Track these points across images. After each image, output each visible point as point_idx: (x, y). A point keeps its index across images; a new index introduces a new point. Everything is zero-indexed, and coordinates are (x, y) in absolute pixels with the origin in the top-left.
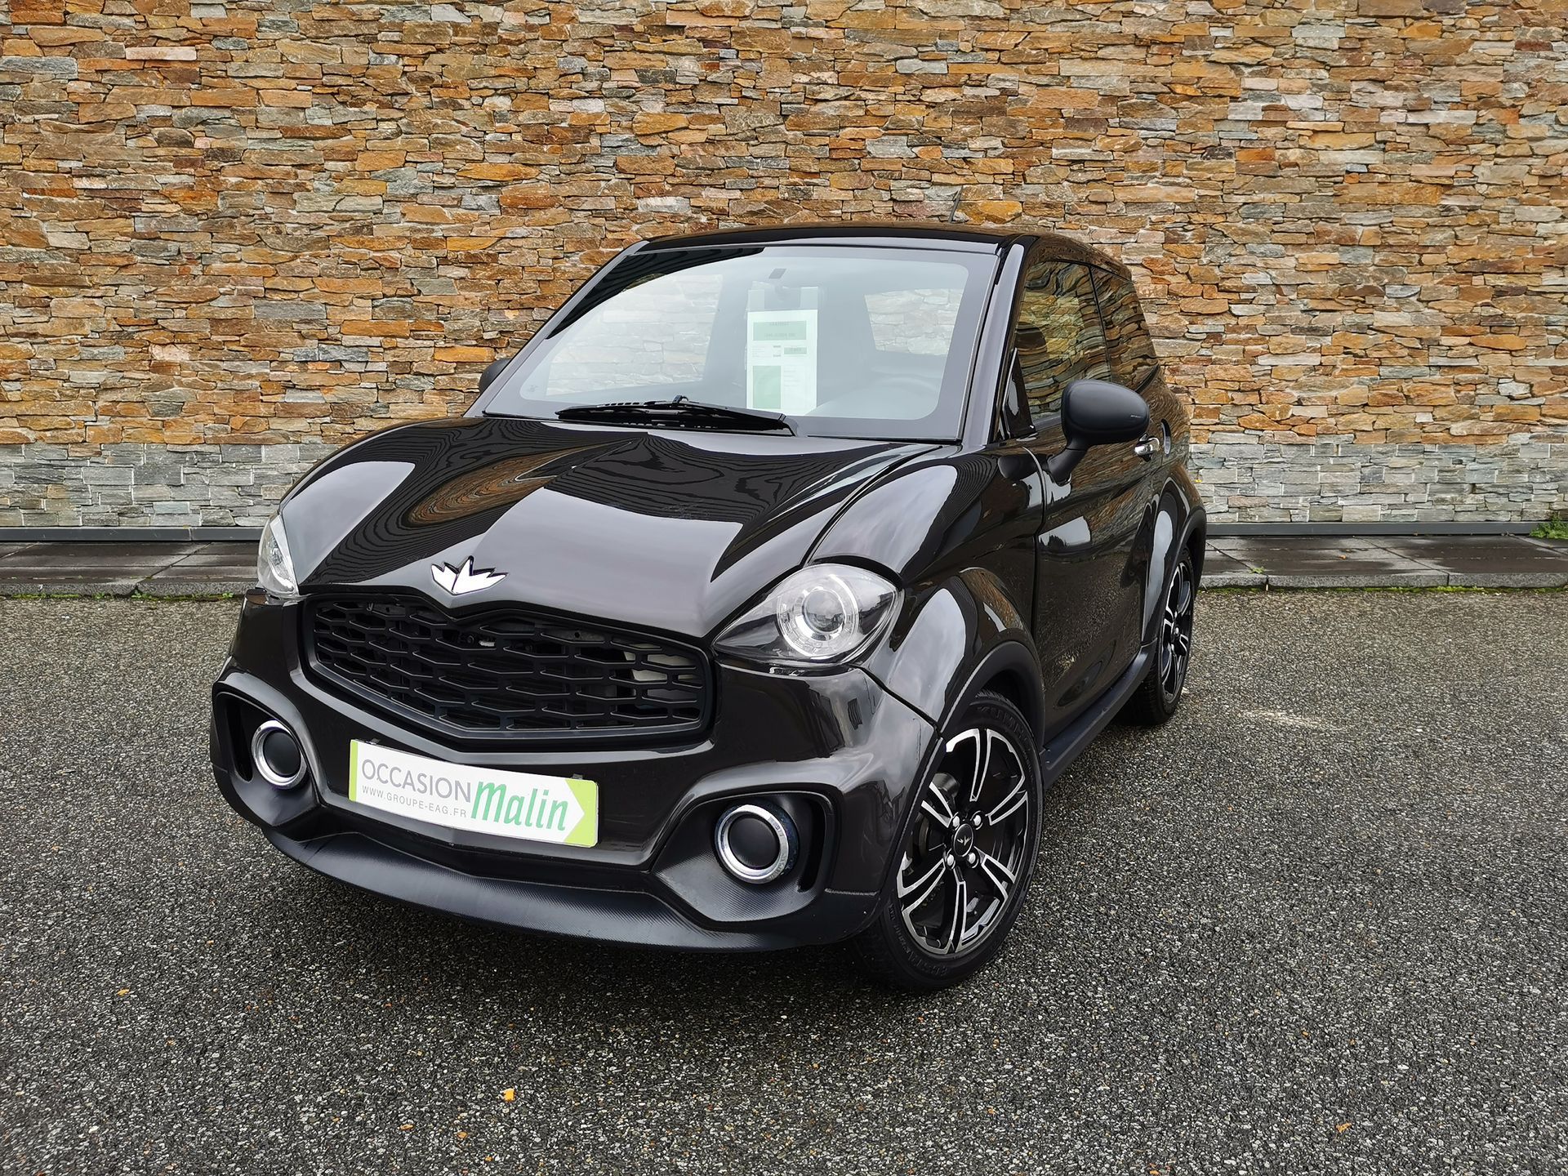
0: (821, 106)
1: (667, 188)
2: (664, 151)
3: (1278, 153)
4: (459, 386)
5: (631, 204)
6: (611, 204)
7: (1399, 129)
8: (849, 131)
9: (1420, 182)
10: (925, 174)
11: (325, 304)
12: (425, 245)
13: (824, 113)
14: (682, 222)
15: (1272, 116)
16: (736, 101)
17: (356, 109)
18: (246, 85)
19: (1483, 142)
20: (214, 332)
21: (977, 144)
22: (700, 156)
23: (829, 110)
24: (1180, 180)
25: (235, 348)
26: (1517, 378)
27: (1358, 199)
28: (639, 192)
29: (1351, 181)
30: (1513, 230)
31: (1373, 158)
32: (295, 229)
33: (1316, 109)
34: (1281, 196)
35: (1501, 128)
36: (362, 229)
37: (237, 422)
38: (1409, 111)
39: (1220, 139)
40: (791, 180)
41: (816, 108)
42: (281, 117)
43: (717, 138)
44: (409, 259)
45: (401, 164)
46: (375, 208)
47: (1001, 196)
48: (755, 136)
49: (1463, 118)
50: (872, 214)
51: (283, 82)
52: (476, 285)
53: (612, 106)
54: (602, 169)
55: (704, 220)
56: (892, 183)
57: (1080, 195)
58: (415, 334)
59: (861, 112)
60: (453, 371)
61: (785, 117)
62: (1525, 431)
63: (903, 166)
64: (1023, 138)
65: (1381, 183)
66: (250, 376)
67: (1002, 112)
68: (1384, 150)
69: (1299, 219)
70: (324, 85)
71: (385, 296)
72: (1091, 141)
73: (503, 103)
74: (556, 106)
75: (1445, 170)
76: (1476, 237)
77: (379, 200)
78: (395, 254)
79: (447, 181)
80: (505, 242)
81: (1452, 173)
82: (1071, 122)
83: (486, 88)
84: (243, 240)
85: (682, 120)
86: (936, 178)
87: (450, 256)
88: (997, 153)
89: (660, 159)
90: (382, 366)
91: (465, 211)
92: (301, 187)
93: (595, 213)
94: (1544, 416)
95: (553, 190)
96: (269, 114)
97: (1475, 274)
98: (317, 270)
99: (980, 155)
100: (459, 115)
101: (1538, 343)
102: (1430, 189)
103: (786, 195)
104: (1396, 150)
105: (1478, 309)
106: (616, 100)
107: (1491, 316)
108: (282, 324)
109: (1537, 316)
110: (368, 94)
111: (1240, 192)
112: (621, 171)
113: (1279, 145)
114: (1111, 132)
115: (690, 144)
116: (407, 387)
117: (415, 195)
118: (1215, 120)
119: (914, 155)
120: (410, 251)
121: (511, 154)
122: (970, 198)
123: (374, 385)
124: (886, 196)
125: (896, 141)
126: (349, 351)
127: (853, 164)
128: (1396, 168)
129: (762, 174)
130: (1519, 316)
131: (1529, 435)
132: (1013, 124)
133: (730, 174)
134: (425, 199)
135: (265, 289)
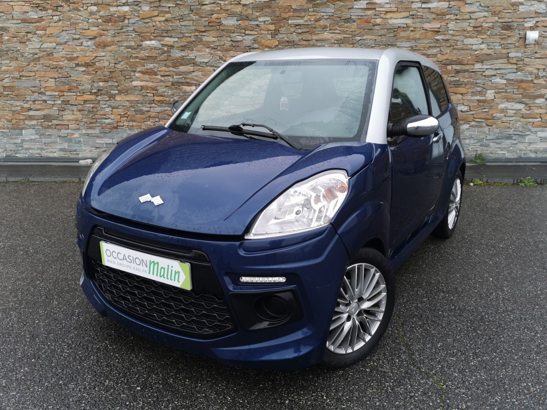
0: (204, 7)
1: (152, 37)
2: (150, 24)
3: (372, 20)
4: (85, 109)
5: (140, 44)
6: (132, 44)
7: (419, 10)
8: (215, 16)
9: (427, 30)
10: (243, 31)
11: (40, 81)
12: (71, 59)
13: (206, 9)
14: (158, 50)
15: (370, 6)
16: (174, 5)
17: (45, 12)
18: (8, 4)
19: (451, 14)
20: (4, 91)
21: (261, 19)
22: (162, 26)
23: (208, 8)
24: (336, 31)
25: (11, 96)
26: (465, 104)
27: (403, 37)
28: (143, 39)
29: (400, 30)
30: (463, 48)
31: (409, 21)
32: (28, 55)
33: (387, 3)
34: (373, 37)
35: (458, 9)
36: (50, 54)
37: (14, 121)
38: (423, 3)
39: (351, 15)
40: (195, 34)
41: (203, 7)
42: (21, 15)
43: (169, 19)
44: (66, 65)
45: (61, 31)
46: (53, 47)
47: (270, 39)
48: (181, 18)
49: (444, 5)
50: (225, 46)
51: (20, 3)
52: (89, 73)
53: (131, 8)
54: (129, 31)
55: (166, 49)
56: (231, 34)
57: (299, 38)
58: (69, 90)
59: (219, 8)
60: (83, 104)
61: (192, 11)
62: (467, 124)
63: (235, 28)
64: (278, 17)
65: (412, 31)
66: (17, 106)
67: (270, 7)
68: (413, 18)
69: (381, 45)
70: (33, 4)
71: (59, 78)
72: (303, 17)
73: (94, 8)
74: (113, 9)
75: (436, 25)
76: (448, 51)
77: (54, 44)
78: (61, 63)
79: (77, 37)
80: (98, 58)
81: (439, 26)
82: (295, 10)
83: (88, 3)
84: (12, 59)
85: (156, 13)
86: (247, 32)
87: (80, 63)
88: (269, 22)
89: (149, 27)
90: (59, 102)
91: (84, 47)
92: (29, 40)
93: (127, 47)
94: (475, 118)
95: (113, 39)
96: (16, 13)
97: (448, 65)
98: (36, 69)
99: (262, 23)
100: (80, 13)
101: (472, 91)
102: (430, 33)
103: (194, 39)
104: (418, 18)
105: (449, 78)
106: (133, 6)
107: (454, 81)
108: (26, 88)
109: (472, 80)
110: (48, 6)
111: (359, 35)
112: (136, 32)
113: (373, 17)
114: (310, 14)
115: (159, 22)
116: (68, 109)
117: (66, 42)
118: (349, 8)
119: (238, 24)
120: (66, 62)
121: (98, 27)
122: (259, 39)
123: (57, 109)
124: (229, 39)
125: (232, 19)
126: (48, 97)
127: (217, 28)
128: (418, 25)
129: (185, 32)
130: (465, 80)
131: (469, 125)
132: (274, 12)
133: (174, 32)
134: (70, 43)
135: (20, 76)
